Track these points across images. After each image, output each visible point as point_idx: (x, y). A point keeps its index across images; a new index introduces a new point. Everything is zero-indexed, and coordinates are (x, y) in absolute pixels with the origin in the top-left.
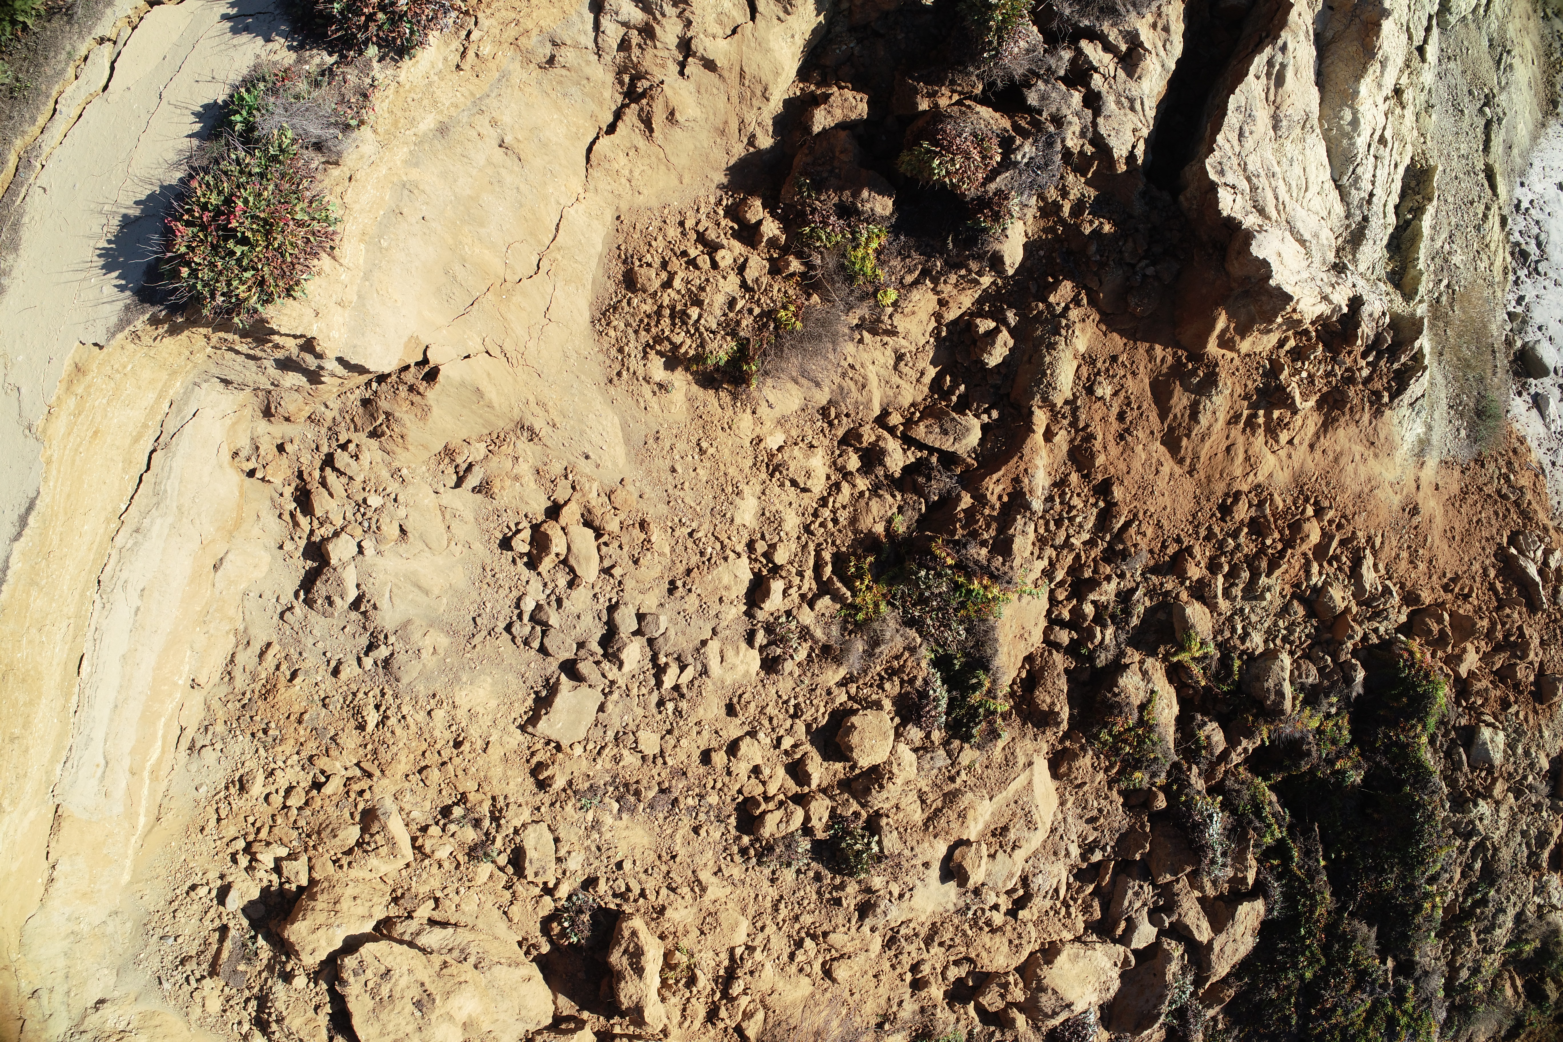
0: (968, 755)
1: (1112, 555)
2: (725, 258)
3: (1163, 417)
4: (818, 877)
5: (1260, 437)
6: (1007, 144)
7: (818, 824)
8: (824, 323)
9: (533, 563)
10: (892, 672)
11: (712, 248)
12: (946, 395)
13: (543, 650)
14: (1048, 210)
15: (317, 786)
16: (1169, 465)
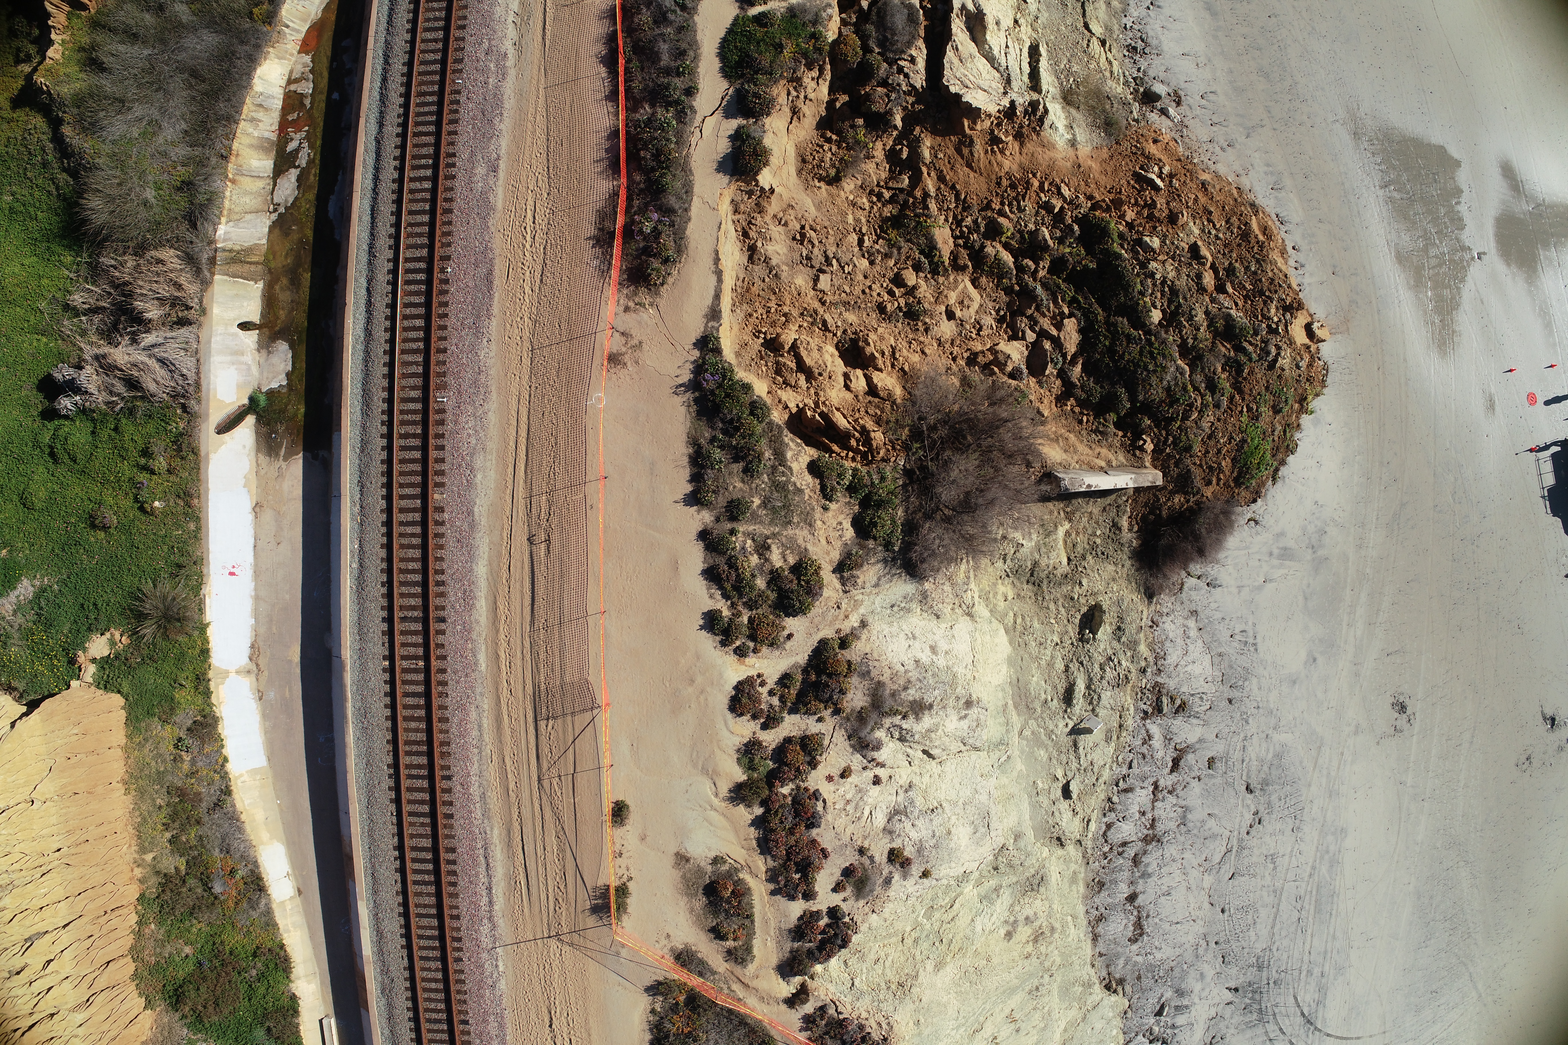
0: (941, 279)
1: (965, 209)
2: (826, 148)
3: (963, 158)
4: (909, 324)
5: (999, 156)
6: (888, 96)
7: (902, 305)
8: (857, 157)
9: (802, 244)
10: (908, 258)
11: (822, 147)
12: (894, 172)
13: (812, 267)
14: (905, 109)
15: (768, 312)
16: (972, 175)
